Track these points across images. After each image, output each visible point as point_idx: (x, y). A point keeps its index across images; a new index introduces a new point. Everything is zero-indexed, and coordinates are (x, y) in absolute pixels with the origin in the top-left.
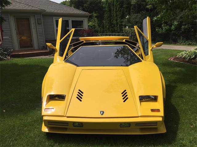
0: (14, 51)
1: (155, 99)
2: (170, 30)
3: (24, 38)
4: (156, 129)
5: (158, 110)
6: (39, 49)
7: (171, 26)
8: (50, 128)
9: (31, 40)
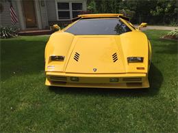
0: (21, 30)
1: (142, 60)
2: (163, 12)
3: (29, 20)
4: (141, 84)
5: (143, 68)
6: (43, 29)
7: (164, 8)
8: (52, 82)
9: (36, 22)
